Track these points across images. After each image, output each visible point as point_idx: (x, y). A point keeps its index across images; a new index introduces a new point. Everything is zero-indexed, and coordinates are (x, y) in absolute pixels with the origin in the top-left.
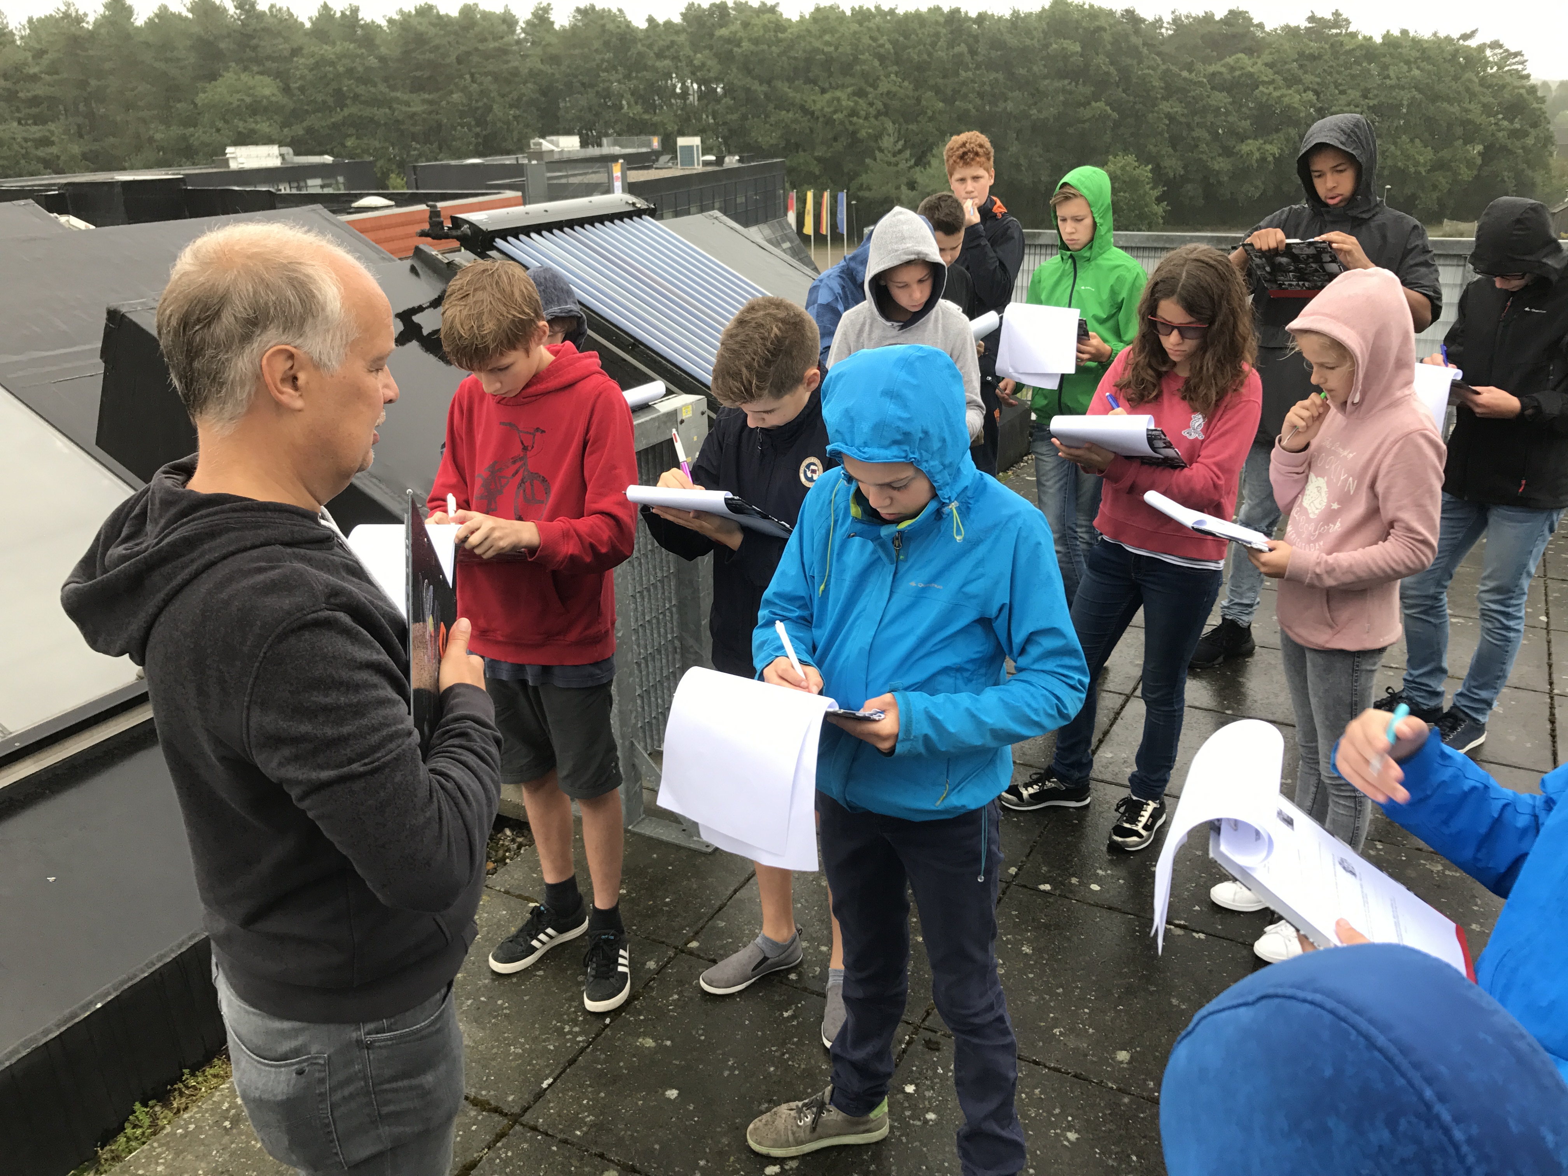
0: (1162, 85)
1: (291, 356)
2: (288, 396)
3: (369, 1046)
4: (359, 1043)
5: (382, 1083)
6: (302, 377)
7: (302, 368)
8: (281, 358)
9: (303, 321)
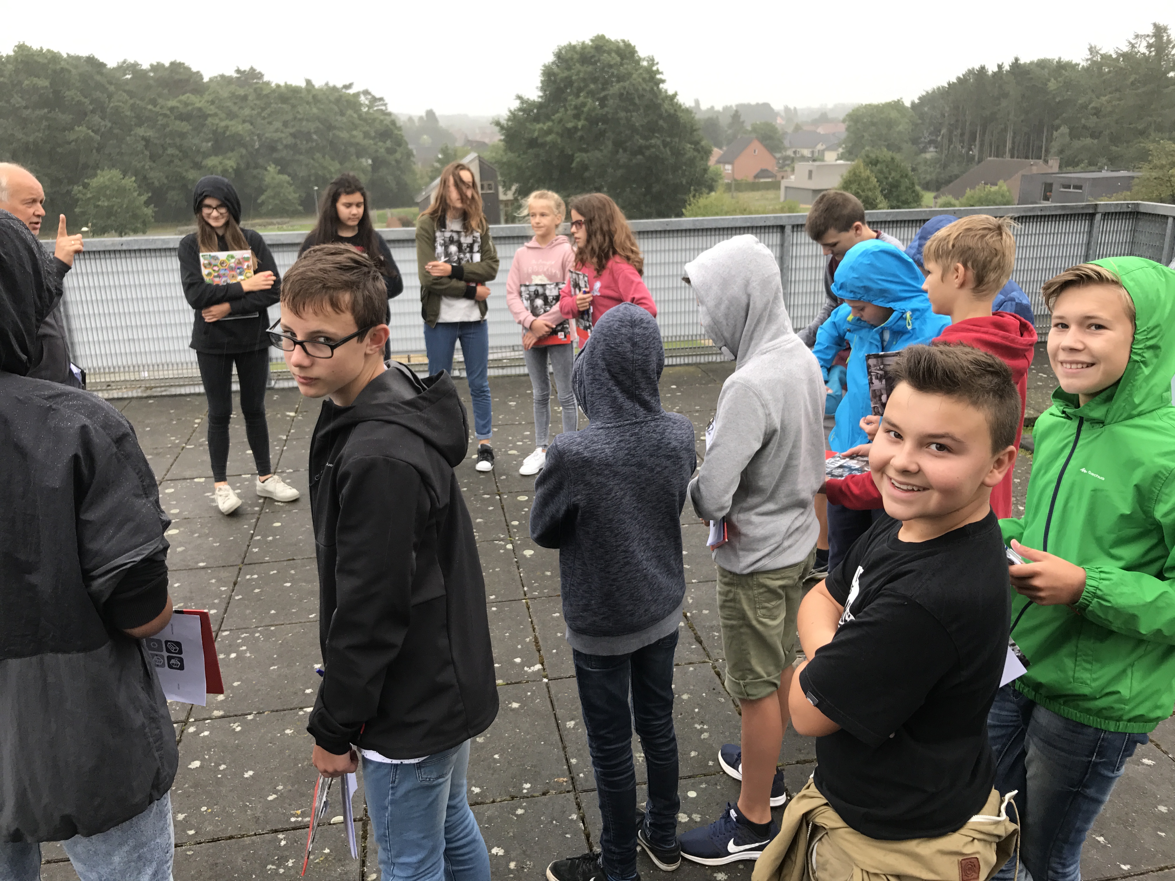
0: (133, 115)
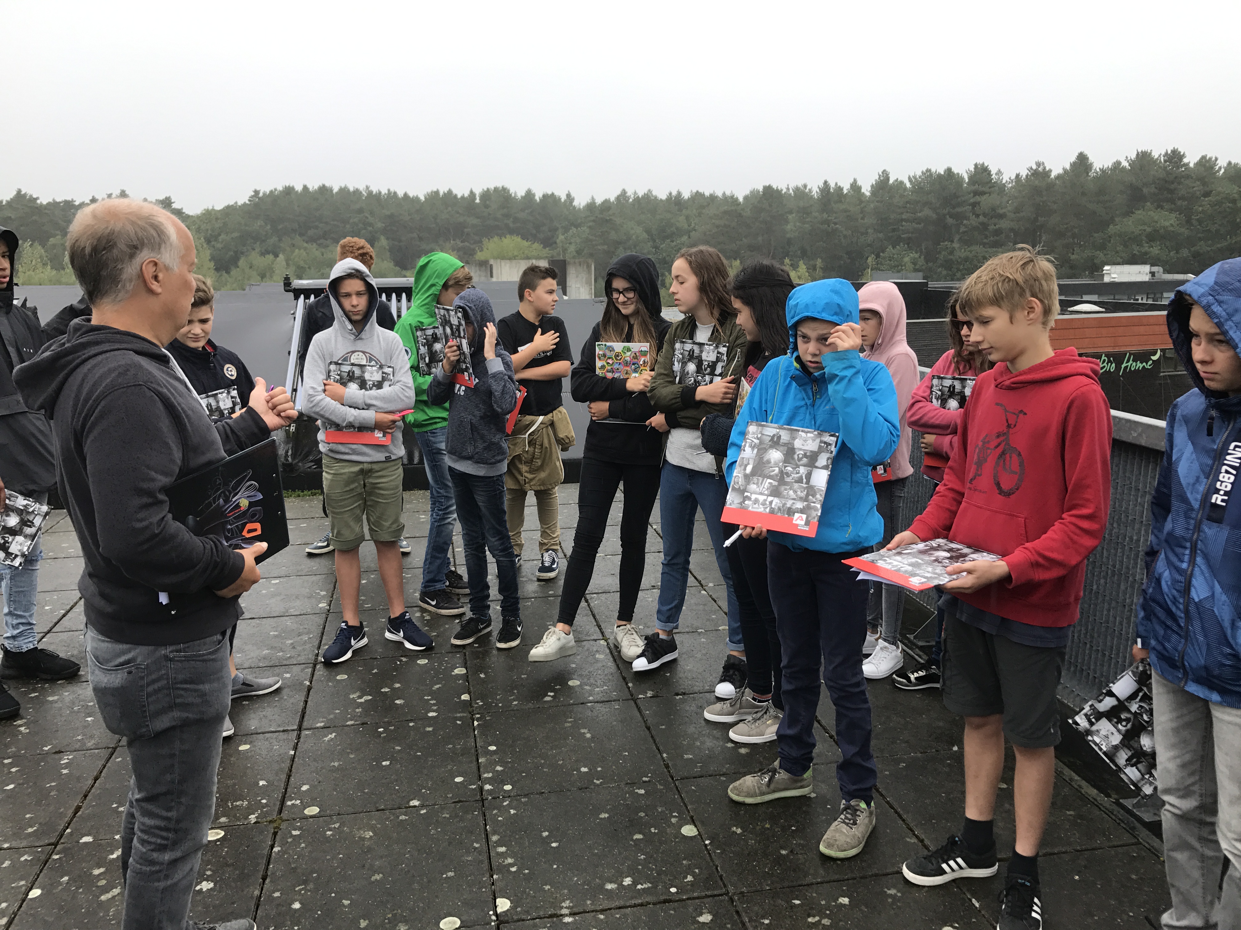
1: (156, 264)
2: (155, 286)
3: (171, 660)
4: (167, 658)
5: (176, 683)
6: (161, 276)
7: (160, 271)
8: (151, 265)
9: (160, 246)
